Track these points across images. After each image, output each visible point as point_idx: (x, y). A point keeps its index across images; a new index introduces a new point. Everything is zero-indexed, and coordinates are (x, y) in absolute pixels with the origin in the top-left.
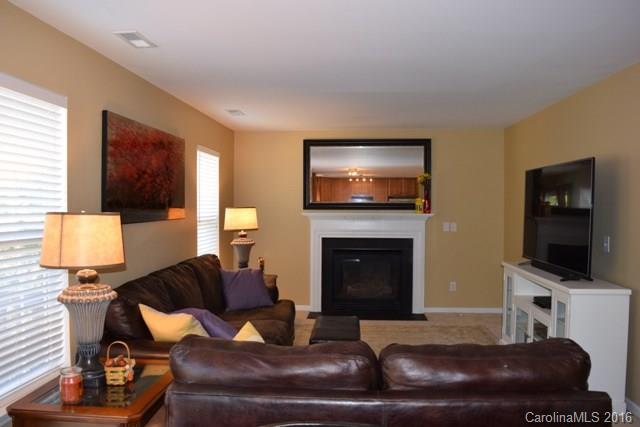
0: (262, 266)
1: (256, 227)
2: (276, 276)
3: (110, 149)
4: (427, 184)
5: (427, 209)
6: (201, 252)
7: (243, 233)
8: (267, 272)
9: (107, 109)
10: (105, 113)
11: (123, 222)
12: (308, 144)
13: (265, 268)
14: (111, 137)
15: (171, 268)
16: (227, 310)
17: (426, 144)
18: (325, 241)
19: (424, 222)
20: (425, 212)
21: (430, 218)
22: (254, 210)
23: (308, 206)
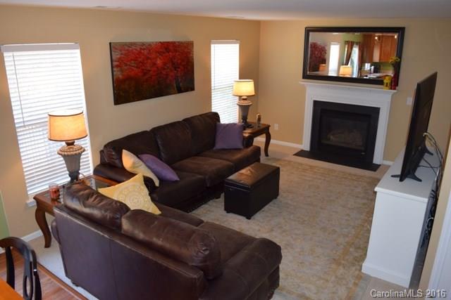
0: (259, 119)
1: (253, 94)
2: (269, 126)
5: (393, 87)
7: (245, 97)
8: (262, 122)
10: (110, 44)
12: (308, 31)
13: (262, 120)
16: (215, 148)
18: (316, 103)
19: (390, 96)
20: (391, 89)
21: (394, 93)
23: (305, 76)
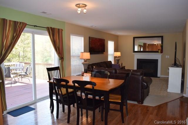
1: (120, 56)
2: (125, 66)
3: (90, 42)
4: (162, 46)
5: (162, 52)
6: (109, 60)
7: (118, 57)
9: (90, 36)
10: (89, 37)
11: (90, 54)
12: (134, 38)
14: (90, 41)
15: (102, 62)
17: (162, 37)
18: (138, 59)
19: (161, 55)
22: (120, 52)
